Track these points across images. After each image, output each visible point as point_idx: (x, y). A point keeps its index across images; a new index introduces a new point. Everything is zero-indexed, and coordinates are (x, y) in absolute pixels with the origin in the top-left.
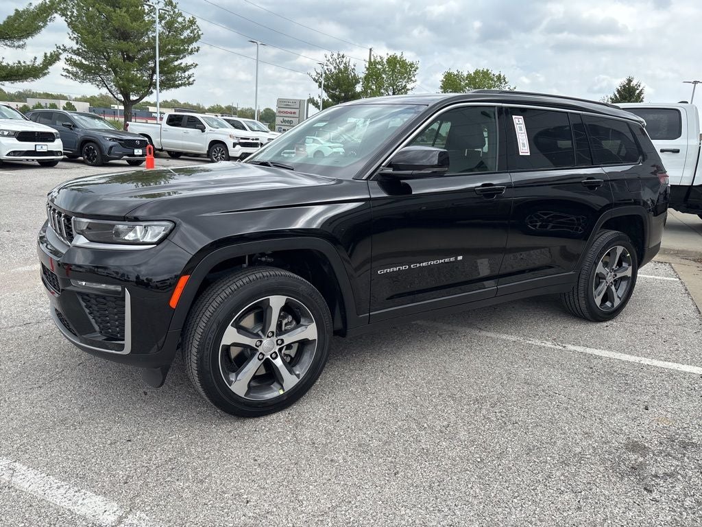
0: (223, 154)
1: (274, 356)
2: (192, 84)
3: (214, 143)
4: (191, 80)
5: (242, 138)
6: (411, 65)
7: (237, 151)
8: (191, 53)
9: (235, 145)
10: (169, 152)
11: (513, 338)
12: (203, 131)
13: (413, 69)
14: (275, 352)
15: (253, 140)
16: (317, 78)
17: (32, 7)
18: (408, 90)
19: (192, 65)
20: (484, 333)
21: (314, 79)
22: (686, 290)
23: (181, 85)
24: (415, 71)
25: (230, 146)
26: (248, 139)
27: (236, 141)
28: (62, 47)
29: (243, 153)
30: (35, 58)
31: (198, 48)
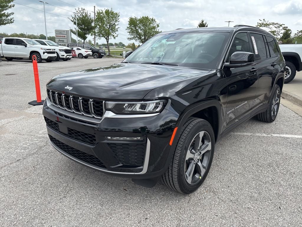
0: (38, 58)
1: (198, 160)
2: (13, 22)
3: (32, 53)
4: (12, 20)
5: (47, 50)
6: (116, 14)
7: (45, 56)
8: (10, 7)
9: (44, 53)
10: (6, 58)
11: (249, 134)
12: (26, 46)
13: (118, 16)
14: (198, 159)
15: (53, 50)
16: (73, 20)
18: (116, 25)
19: (11, 13)
20: (236, 133)
21: (71, 21)
22: (283, 105)
23: (7, 23)
24: (118, 17)
25: (42, 54)
26: (50, 50)
27: (44, 51)
29: (49, 57)
31: (14, 5)
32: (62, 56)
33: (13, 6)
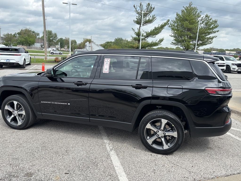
2: (211, 43)
8: (215, 32)
15: (221, 64)
17: (160, 26)
19: (214, 37)
23: (207, 44)
28: (171, 35)
30: (157, 40)
31: (219, 30)
32: (233, 69)
33: (218, 32)
